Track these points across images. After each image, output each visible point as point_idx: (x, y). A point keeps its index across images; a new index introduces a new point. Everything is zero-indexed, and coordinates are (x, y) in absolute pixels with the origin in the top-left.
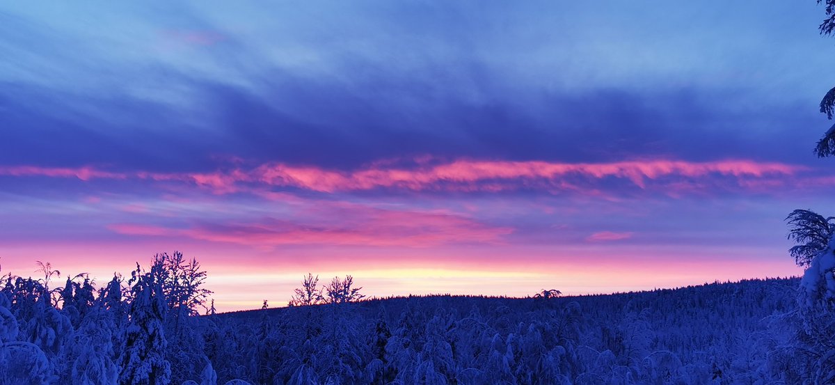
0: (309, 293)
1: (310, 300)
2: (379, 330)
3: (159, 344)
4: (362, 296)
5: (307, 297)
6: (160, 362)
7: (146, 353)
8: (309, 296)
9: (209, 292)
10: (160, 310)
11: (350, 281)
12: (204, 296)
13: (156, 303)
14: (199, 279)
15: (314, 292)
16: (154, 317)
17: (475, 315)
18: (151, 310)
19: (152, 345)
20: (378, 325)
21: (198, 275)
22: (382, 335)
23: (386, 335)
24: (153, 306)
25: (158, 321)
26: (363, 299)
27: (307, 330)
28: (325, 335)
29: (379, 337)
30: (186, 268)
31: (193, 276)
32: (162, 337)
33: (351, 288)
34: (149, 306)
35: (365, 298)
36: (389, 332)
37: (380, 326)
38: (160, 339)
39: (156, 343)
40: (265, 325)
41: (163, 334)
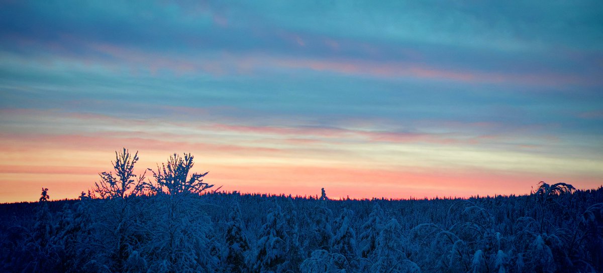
0: (124, 180)
1: (124, 190)
2: (231, 239)
4: (207, 187)
5: (119, 186)
8: (123, 185)
11: (190, 163)
15: (131, 178)
17: (378, 220)
20: (230, 231)
22: (236, 246)
23: (242, 246)
26: (208, 190)
27: (120, 237)
28: (157, 244)
29: (231, 250)
33: (191, 172)
35: (214, 189)
36: (245, 242)
37: (233, 233)
40: (44, 227)
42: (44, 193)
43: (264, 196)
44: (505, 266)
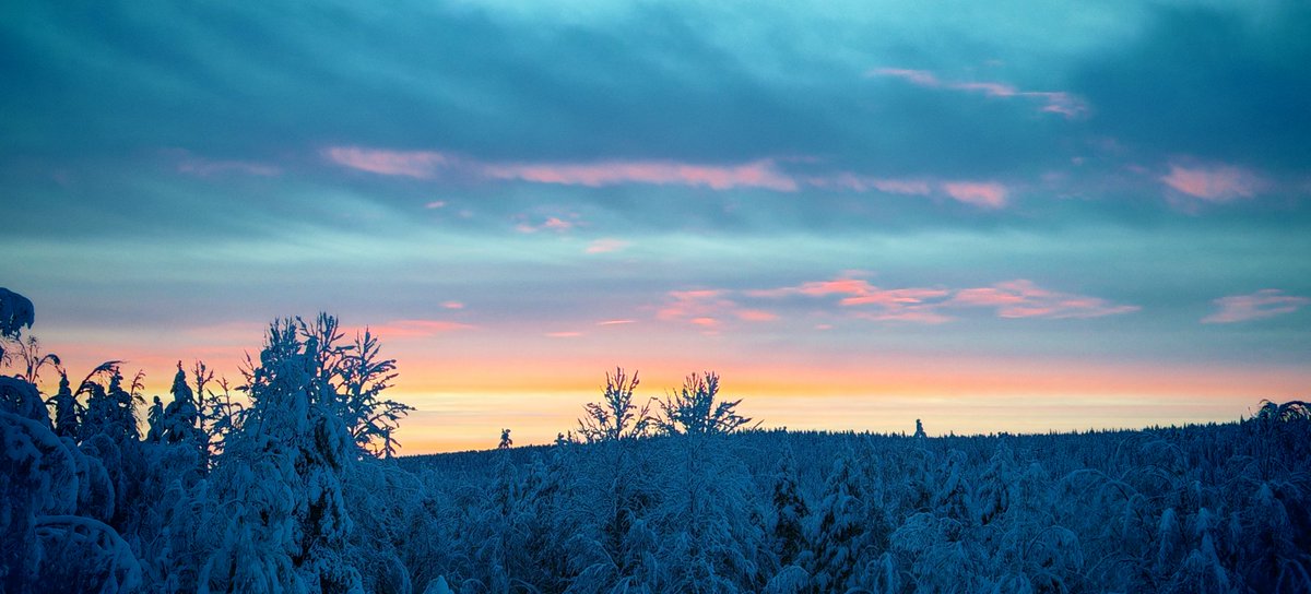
0: (619, 414)
1: (619, 429)
2: (781, 499)
3: (335, 527)
4: (741, 421)
5: (612, 422)
6: (338, 573)
7: (305, 548)
8: (618, 421)
9: (404, 407)
10: (335, 445)
11: (715, 386)
12: (393, 418)
13: (323, 427)
14: (380, 377)
15: (630, 411)
16: (318, 463)
17: (1004, 465)
18: (311, 445)
19: (317, 531)
20: (778, 487)
21: (379, 368)
22: (788, 510)
23: (797, 510)
24: (316, 437)
25: (329, 470)
26: (741, 427)
27: (616, 499)
28: (671, 509)
29: (782, 515)
30: (348, 353)
31: (366, 371)
32: (341, 510)
33: (717, 399)
34: (308, 435)
35: (751, 425)
36: (802, 503)
37: (784, 490)
38: (336, 514)
39: (327, 523)
40: (506, 487)
41: (342, 504)
42: (505, 436)
43: (823, 433)
44: (1212, 531)
